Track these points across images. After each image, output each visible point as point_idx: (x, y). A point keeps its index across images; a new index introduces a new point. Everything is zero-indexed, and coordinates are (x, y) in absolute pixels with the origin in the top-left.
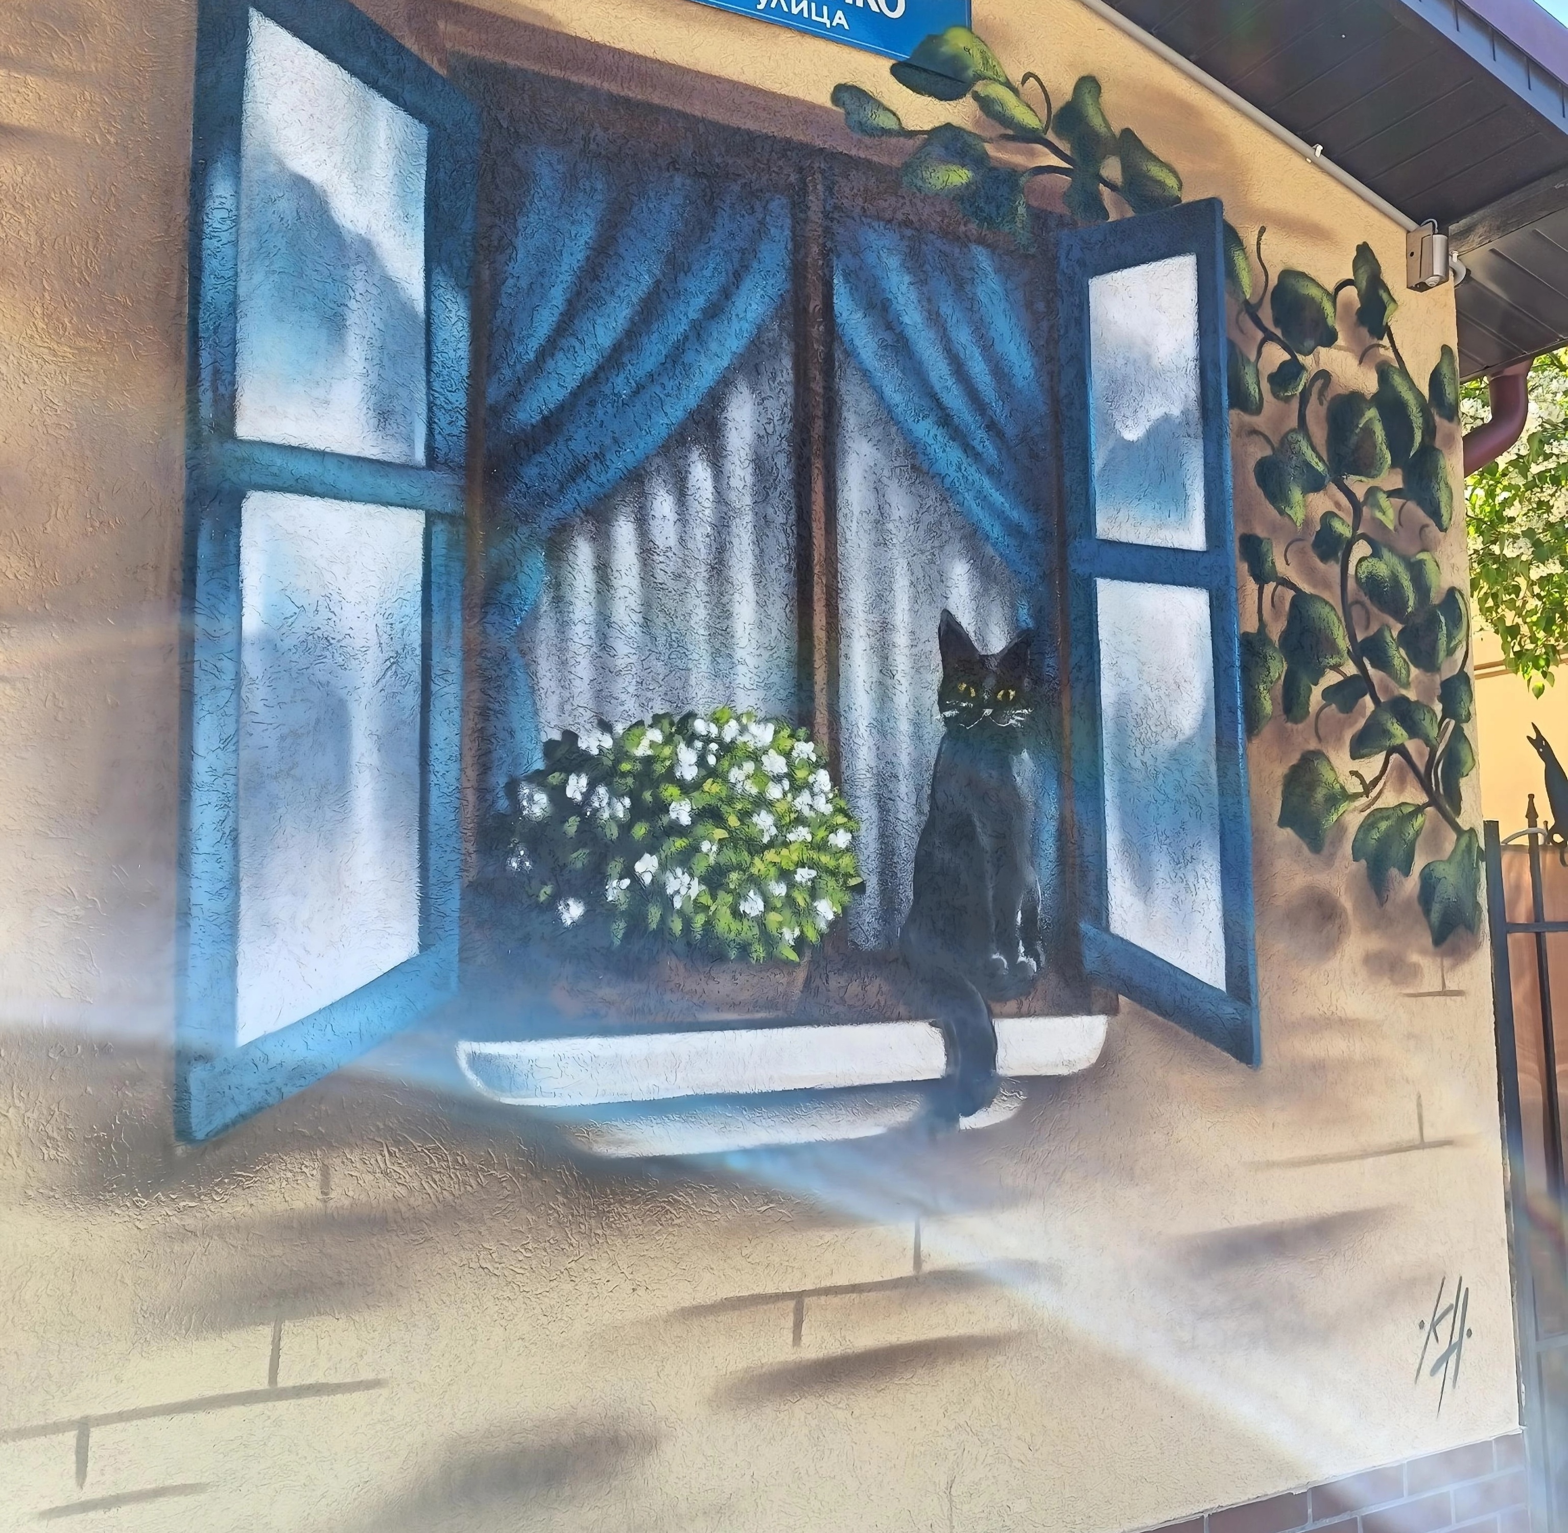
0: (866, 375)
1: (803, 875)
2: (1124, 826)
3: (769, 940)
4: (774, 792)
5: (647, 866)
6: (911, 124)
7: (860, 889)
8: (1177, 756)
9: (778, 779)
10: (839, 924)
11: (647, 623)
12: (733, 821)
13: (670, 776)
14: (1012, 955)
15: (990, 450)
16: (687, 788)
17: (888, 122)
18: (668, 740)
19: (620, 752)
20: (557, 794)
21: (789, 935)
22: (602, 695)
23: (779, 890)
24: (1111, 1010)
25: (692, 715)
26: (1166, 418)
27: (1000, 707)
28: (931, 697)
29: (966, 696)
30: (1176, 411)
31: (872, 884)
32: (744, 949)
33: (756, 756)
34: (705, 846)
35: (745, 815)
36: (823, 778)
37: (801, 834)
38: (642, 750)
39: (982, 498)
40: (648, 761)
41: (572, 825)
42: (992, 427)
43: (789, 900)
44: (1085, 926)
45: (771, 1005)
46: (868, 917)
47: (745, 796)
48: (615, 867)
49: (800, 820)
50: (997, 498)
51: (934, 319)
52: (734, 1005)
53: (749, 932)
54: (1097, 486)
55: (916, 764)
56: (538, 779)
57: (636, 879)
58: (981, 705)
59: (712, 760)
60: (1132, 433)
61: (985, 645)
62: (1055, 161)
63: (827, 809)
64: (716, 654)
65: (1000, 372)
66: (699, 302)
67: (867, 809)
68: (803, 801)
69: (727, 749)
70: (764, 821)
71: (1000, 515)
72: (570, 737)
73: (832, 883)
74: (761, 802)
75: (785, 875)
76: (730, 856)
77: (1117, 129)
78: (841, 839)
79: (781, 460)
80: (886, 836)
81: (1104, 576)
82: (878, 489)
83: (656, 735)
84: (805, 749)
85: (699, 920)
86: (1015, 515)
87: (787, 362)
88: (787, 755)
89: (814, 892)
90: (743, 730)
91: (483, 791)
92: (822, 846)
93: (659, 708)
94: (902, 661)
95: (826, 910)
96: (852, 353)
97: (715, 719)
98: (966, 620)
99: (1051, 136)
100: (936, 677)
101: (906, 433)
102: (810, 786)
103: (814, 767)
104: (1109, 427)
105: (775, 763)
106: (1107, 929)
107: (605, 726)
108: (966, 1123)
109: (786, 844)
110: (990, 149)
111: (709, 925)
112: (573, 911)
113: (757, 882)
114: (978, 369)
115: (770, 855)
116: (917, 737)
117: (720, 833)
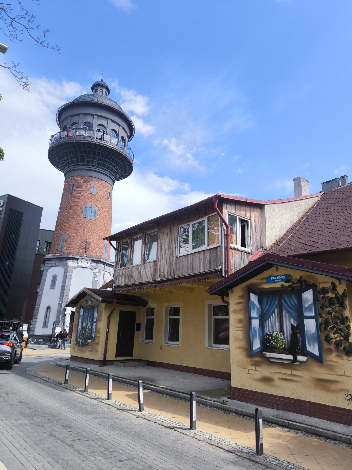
0: (284, 306)
1: (282, 343)
2: (308, 340)
3: (280, 348)
4: (280, 337)
5: (272, 342)
6: (286, 286)
7: (286, 344)
8: (313, 334)
9: (280, 336)
10: (285, 347)
11: (271, 325)
13: (273, 336)
14: (298, 351)
15: (294, 309)
16: (274, 337)
17: (285, 286)
20: (267, 337)
21: (281, 347)
22: (269, 330)
23: (280, 344)
24: (307, 356)
25: (274, 332)
26: (310, 304)
27: (296, 330)
28: (290, 330)
29: (293, 330)
30: (311, 303)
31: (287, 344)
32: (278, 348)
33: (278, 334)
34: (275, 341)
35: (278, 339)
36: (283, 336)
37: (282, 340)
38: (271, 334)
39: (294, 314)
40: (272, 335)
41: (268, 339)
42: (294, 308)
43: (281, 345)
44: (304, 349)
45: (280, 352)
46: (287, 347)
47: (278, 337)
48: (270, 342)
49: (281, 339)
50: (295, 313)
51: (289, 300)
52: (278, 352)
54: (303, 311)
55: (290, 335)
58: (294, 330)
59: (275, 335)
60: (307, 306)
61: (295, 325)
62: (298, 285)
63: (283, 338)
64: (275, 327)
65: (294, 303)
66: (273, 303)
67: (286, 338)
68: (281, 338)
70: (279, 339)
71: (295, 315)
72: (267, 333)
74: (279, 338)
75: (281, 343)
76: (277, 342)
77: (304, 280)
78: (284, 341)
79: (279, 313)
80: (288, 340)
81: (305, 319)
82: (285, 314)
84: (281, 334)
86: (296, 315)
87: (279, 306)
88: (280, 334)
89: (283, 344)
90: (277, 333)
91: (263, 337)
92: (283, 341)
93: (272, 331)
94: (288, 327)
95: (284, 346)
96: (283, 304)
97: (276, 332)
98: (293, 323)
99: (298, 283)
100: (291, 328)
101: (287, 309)
102: (282, 337)
103: (282, 335)
104: (304, 306)
105: (280, 335)
106: (306, 349)
107: (269, 332)
108: (295, 363)
109: (281, 341)
110: (293, 286)
111: (276, 346)
112: (268, 344)
113: (279, 343)
114: (293, 303)
115: (279, 342)
116: (289, 333)
117: (276, 340)
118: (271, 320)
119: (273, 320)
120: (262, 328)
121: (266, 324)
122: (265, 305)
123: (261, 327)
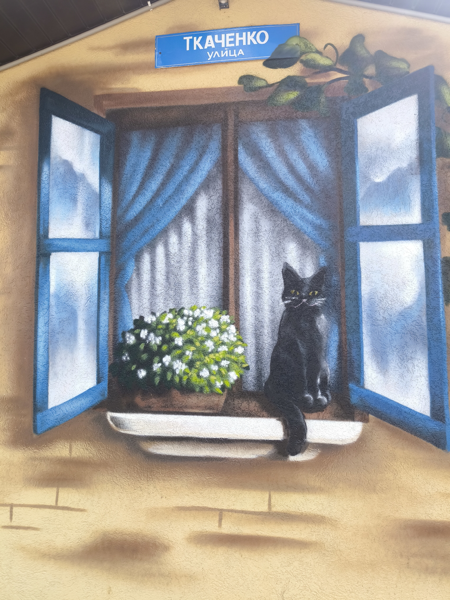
0: (252, 180)
1: (224, 363)
2: (373, 344)
3: (210, 385)
4: (213, 334)
5: (167, 359)
6: (271, 81)
7: (247, 368)
8: (404, 315)
9: (215, 329)
10: (240, 381)
11: (168, 278)
12: (198, 344)
13: (175, 329)
14: (315, 395)
15: (306, 198)
16: (181, 333)
17: (263, 84)
18: (175, 317)
19: (158, 322)
20: (138, 336)
21: (219, 384)
22: (152, 304)
23: (215, 368)
24: (364, 420)
25: (183, 308)
26: (399, 169)
27: (310, 298)
28: (279, 296)
29: (295, 295)
30: (404, 165)
31: (253, 366)
32: (202, 389)
33: (206, 321)
34: (187, 353)
35: (202, 342)
36: (233, 328)
37: (224, 348)
38: (166, 321)
39: (303, 218)
40: (168, 325)
41: (142, 346)
42: (308, 189)
43: (219, 372)
44: (351, 385)
45: (210, 408)
46: (250, 378)
47: (202, 336)
48: (157, 359)
49: (223, 343)
50: (310, 216)
51: (282, 153)
52: (198, 407)
53: (204, 383)
54: (360, 203)
55: (272, 321)
56: (132, 331)
57: (163, 364)
58: (301, 298)
59: (190, 323)
60: (380, 178)
61: (304, 275)
62: (339, 75)
63: (234, 339)
64: (192, 287)
65: (312, 167)
66: (187, 168)
67: (250, 340)
68: (224, 337)
69: (196, 320)
70: (209, 344)
71: (312, 223)
72: (142, 318)
73: (235, 366)
74: (208, 337)
75: (217, 363)
76: (197, 356)
77: (373, 51)
78: (239, 350)
79: (217, 217)
80: (259, 349)
81: (363, 241)
82: (256, 221)
83: (170, 316)
84: (225, 318)
85: (185, 378)
86: (318, 222)
87: (220, 182)
88: (218, 320)
89: (229, 369)
90: (202, 312)
91: (115, 336)
92: (231, 353)
93: (172, 306)
94: (266, 283)
95: (233, 376)
96: (245, 173)
97: (192, 309)
98: (295, 266)
99: (338, 66)
100: (280, 287)
101: (267, 197)
102: (227, 331)
103: (229, 324)
104: (366, 178)
105: (214, 323)
106: (363, 387)
107: (153, 314)
108: (292, 458)
109: (217, 352)
110: (308, 80)
111: (189, 380)
112: (142, 374)
113: (206, 365)
114: (302, 167)
115: (212, 356)
116: (273, 311)
117: (193, 348)
118: (167, 255)
119: (180, 250)
120: (111, 294)
121: (139, 274)
122: (139, 178)
123: (107, 290)
